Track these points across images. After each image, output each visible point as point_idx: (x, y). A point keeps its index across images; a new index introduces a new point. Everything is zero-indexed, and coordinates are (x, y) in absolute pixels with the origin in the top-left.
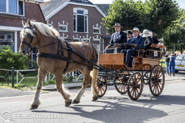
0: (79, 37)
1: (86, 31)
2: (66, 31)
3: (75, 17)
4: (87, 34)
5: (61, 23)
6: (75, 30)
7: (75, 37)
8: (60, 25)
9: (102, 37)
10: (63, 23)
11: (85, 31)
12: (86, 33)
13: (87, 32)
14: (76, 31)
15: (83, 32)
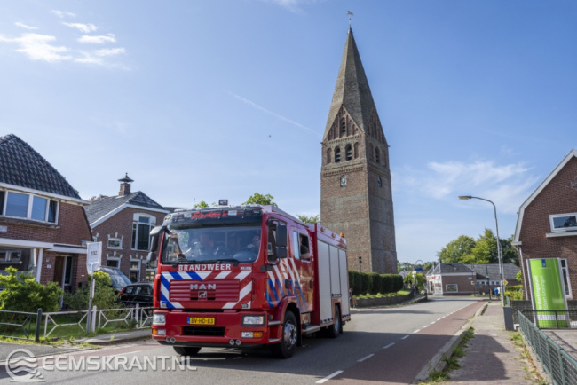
0: (139, 258)
2: (120, 248)
3: (135, 226)
5: (113, 236)
6: (133, 247)
7: (134, 257)
8: (110, 239)
10: (116, 235)
14: (136, 249)
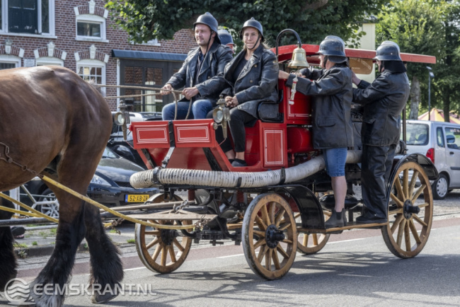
1: (46, 29)
4: (48, 40)
9: (113, 55)
11: (40, 30)
12: (45, 35)
13: (52, 34)
15: (33, 33)
